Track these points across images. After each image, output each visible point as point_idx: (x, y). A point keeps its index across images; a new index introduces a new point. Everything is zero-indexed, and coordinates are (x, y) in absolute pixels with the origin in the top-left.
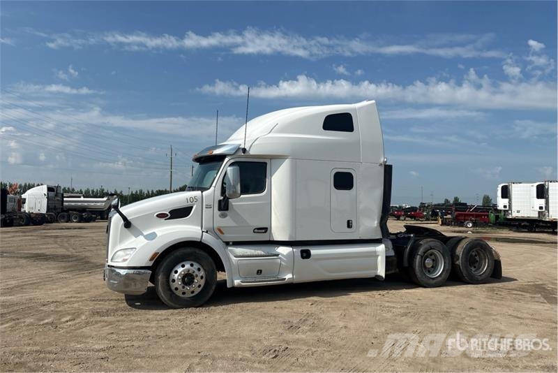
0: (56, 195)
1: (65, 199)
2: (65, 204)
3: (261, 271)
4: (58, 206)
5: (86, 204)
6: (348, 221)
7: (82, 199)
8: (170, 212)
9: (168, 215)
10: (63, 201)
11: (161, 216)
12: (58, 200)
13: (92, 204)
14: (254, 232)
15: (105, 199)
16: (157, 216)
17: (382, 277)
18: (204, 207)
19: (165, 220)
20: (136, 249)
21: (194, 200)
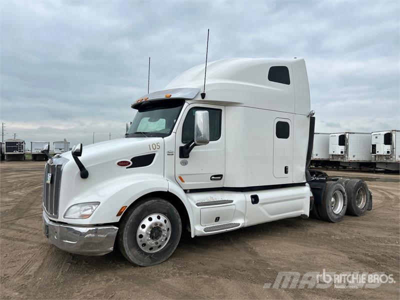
3: (219, 218)
6: (286, 167)
8: (131, 160)
9: (129, 163)
11: (123, 164)
14: (211, 179)
16: (118, 164)
17: (307, 216)
18: (166, 154)
19: (127, 168)
20: (100, 202)
21: (157, 147)
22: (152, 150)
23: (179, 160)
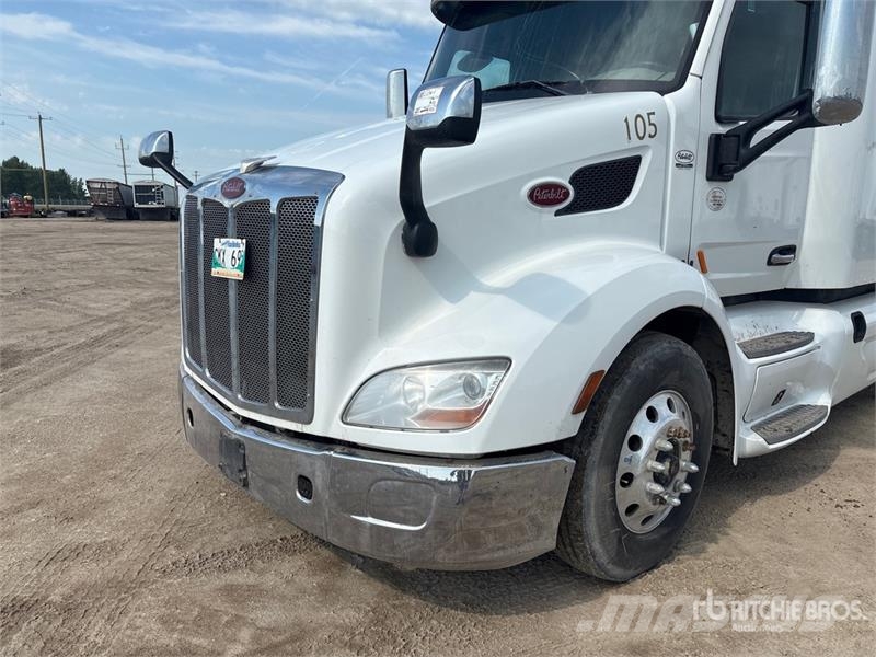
3: (784, 392)
8: (571, 182)
9: (566, 192)
11: (544, 195)
14: (770, 262)
16: (530, 195)
18: (672, 162)
19: (558, 213)
20: (509, 360)
21: (650, 130)
22: (635, 142)
23: (704, 187)
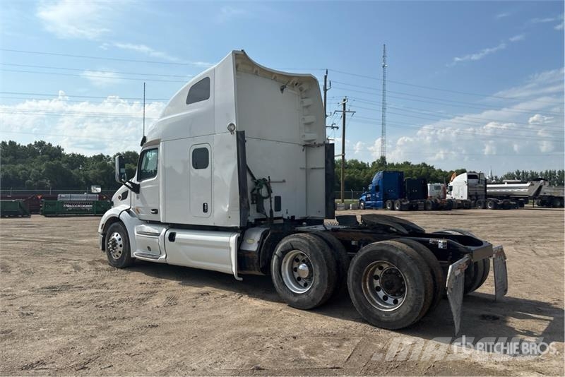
0: (479, 182)
1: (488, 186)
2: (488, 190)
4: (481, 192)
5: (510, 190)
7: (506, 185)
10: (486, 188)
12: (480, 187)
13: (516, 190)
15: (528, 184)
